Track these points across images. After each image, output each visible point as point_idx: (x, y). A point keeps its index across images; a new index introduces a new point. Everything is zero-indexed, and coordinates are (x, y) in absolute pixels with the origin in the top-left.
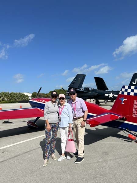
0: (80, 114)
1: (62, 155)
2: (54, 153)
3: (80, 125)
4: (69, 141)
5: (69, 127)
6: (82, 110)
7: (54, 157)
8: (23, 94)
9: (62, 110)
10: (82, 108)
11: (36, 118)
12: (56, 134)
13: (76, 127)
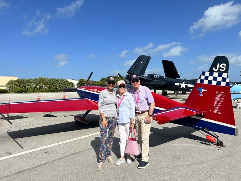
0: (144, 107)
1: (121, 158)
2: (110, 155)
3: (144, 120)
4: (130, 141)
5: (131, 123)
6: (148, 101)
7: (111, 160)
8: (67, 81)
9: (122, 102)
10: (147, 100)
11: (86, 111)
12: (114, 132)
13: (139, 123)
